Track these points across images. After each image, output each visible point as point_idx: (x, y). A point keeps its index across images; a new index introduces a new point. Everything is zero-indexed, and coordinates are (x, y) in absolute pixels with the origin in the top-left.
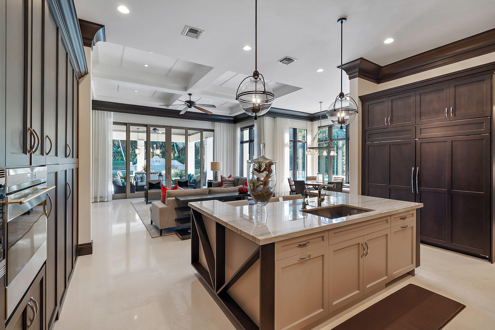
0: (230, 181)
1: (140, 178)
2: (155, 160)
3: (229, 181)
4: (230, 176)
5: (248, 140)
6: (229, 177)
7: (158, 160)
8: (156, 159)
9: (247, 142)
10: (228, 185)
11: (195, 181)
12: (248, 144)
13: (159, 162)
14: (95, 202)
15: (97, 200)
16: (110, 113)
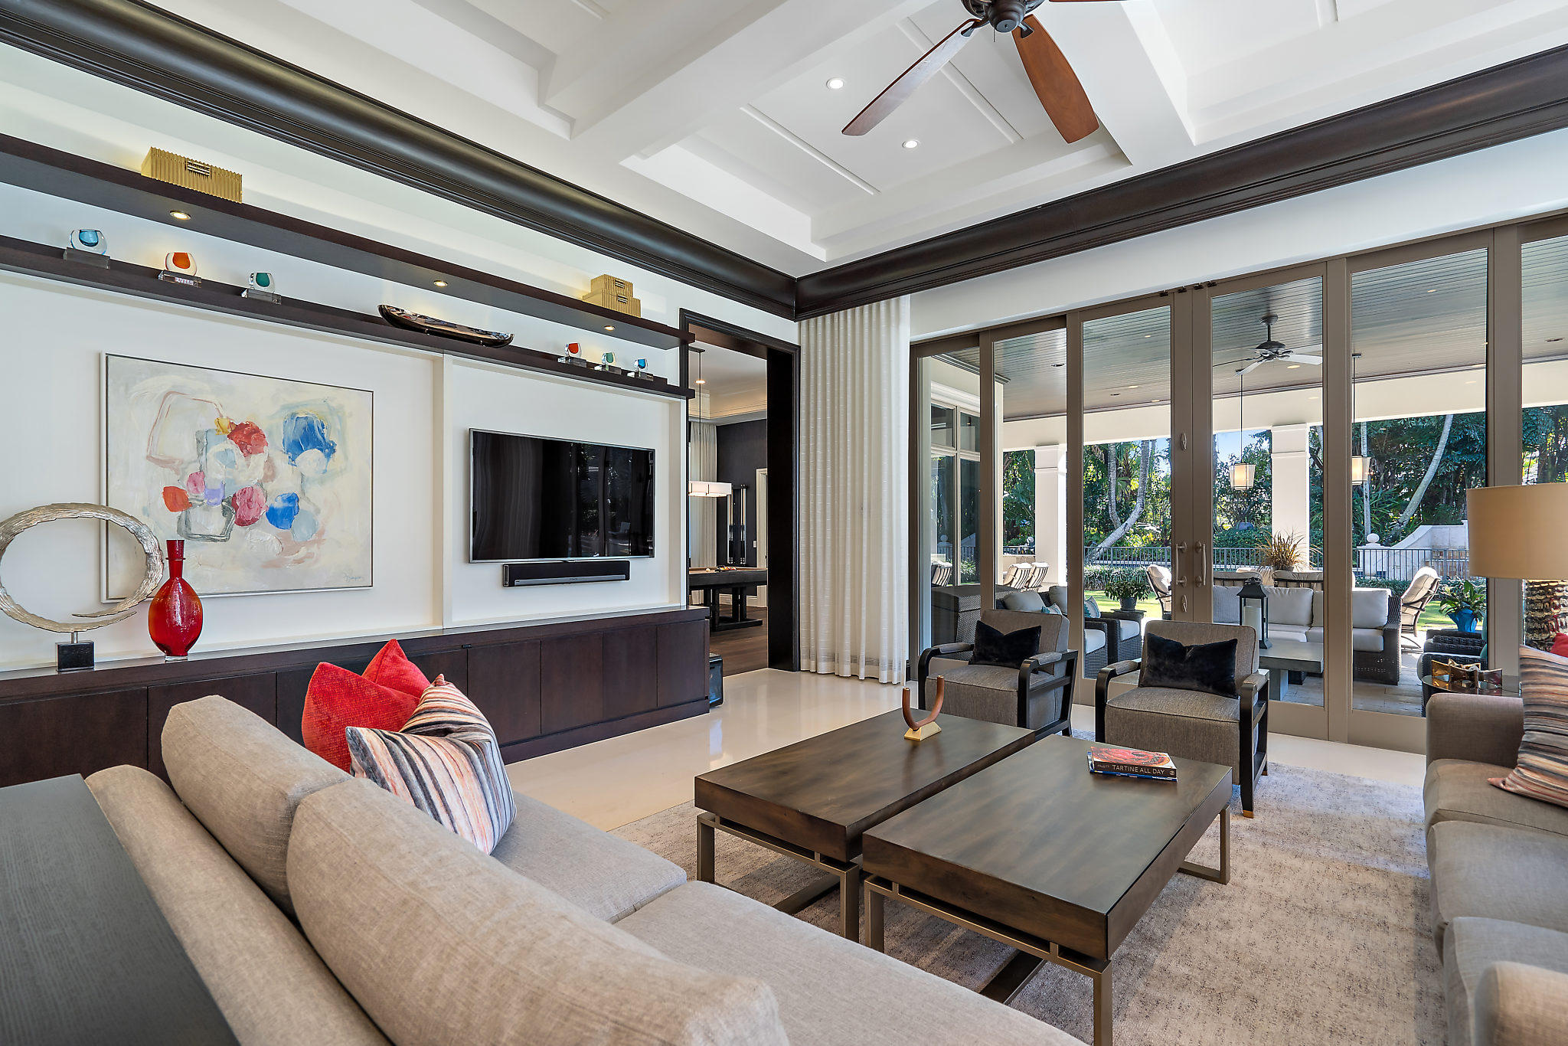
14: (855, 676)
15: (858, 672)
16: (898, 302)
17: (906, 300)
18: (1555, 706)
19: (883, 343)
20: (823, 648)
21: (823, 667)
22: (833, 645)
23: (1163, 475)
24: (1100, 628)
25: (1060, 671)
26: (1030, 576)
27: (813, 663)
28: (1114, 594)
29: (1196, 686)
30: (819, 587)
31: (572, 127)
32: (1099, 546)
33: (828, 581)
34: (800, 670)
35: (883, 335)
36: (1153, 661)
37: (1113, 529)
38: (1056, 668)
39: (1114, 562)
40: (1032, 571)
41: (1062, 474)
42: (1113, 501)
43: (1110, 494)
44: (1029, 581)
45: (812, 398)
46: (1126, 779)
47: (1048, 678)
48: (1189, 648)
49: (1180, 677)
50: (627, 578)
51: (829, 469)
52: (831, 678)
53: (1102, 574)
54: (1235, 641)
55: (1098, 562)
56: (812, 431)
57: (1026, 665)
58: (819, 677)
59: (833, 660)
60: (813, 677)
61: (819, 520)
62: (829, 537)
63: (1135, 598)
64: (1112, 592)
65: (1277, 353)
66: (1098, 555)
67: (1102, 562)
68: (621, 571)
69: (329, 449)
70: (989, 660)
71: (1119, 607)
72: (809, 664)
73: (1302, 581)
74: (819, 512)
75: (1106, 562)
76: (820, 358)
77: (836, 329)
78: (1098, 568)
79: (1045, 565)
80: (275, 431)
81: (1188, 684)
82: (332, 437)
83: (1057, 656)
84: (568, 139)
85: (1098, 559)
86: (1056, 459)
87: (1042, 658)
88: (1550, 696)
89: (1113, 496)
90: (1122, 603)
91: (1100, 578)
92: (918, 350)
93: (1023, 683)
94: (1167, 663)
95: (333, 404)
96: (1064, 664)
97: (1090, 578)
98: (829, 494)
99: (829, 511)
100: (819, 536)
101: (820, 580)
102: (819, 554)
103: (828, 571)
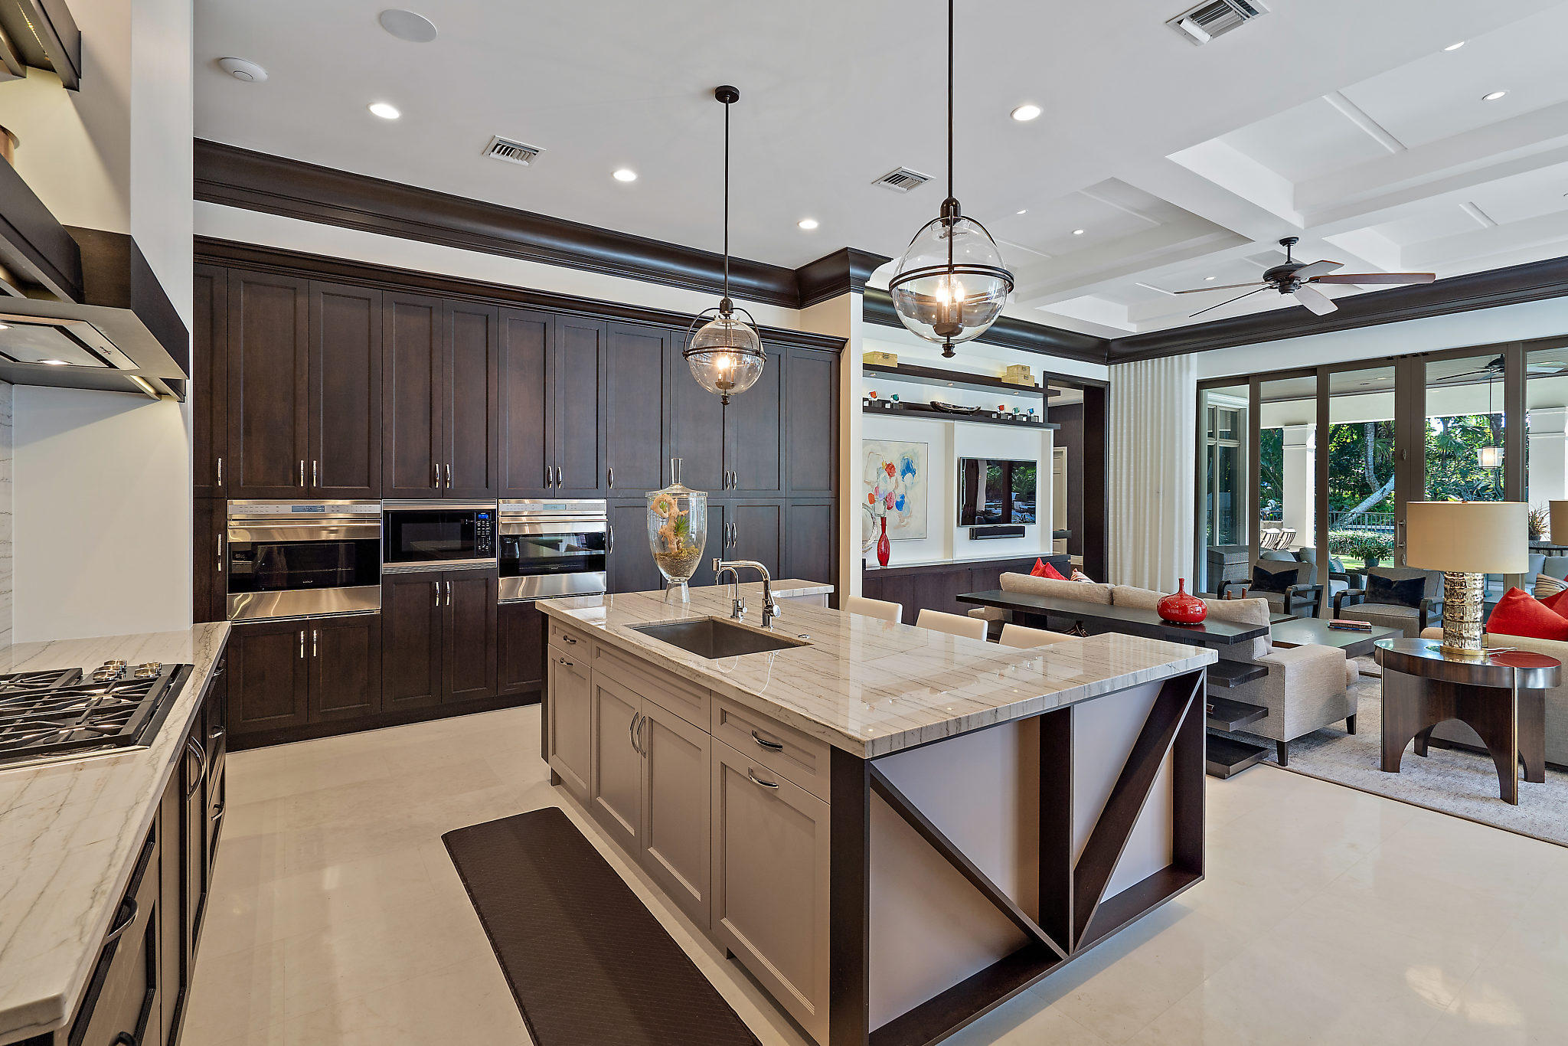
16: (1188, 358)
17: (1194, 356)
19: (1177, 384)
23: (1434, 434)
24: (1344, 579)
25: (1311, 597)
26: (1278, 540)
28: (1359, 555)
29: (1398, 602)
30: (1124, 545)
31: (1016, 298)
32: (1352, 511)
33: (1131, 540)
35: (1177, 378)
36: (1372, 589)
37: (1370, 493)
38: (1309, 594)
39: (1369, 527)
40: (1280, 535)
41: (1311, 450)
42: (1371, 462)
43: (1366, 457)
44: (1277, 544)
45: (1119, 417)
47: (1303, 600)
48: (1395, 582)
49: (1388, 598)
50: (1024, 536)
51: (1132, 465)
53: (1352, 538)
54: (1424, 578)
55: (1350, 526)
56: (1119, 439)
57: (1290, 589)
61: (1124, 500)
62: (1132, 511)
64: (1356, 554)
66: (1350, 520)
67: (1354, 527)
68: (1020, 532)
69: (914, 472)
70: (1263, 588)
71: (1363, 566)
73: (1542, 549)
74: (1124, 494)
75: (1359, 527)
76: (1125, 390)
77: (1139, 372)
78: (1350, 533)
79: (1293, 531)
80: (899, 467)
81: (1394, 602)
82: (915, 467)
83: (1309, 586)
84: (1013, 303)
85: (1351, 524)
86: (1305, 436)
87: (1300, 587)
89: (1370, 459)
90: (1366, 563)
91: (1351, 543)
92: (1202, 385)
93: (1287, 600)
95: (916, 451)
96: (1314, 592)
97: (1340, 543)
98: (1132, 483)
99: (1132, 494)
100: (1124, 510)
101: (1124, 539)
102: (1124, 522)
103: (1131, 534)
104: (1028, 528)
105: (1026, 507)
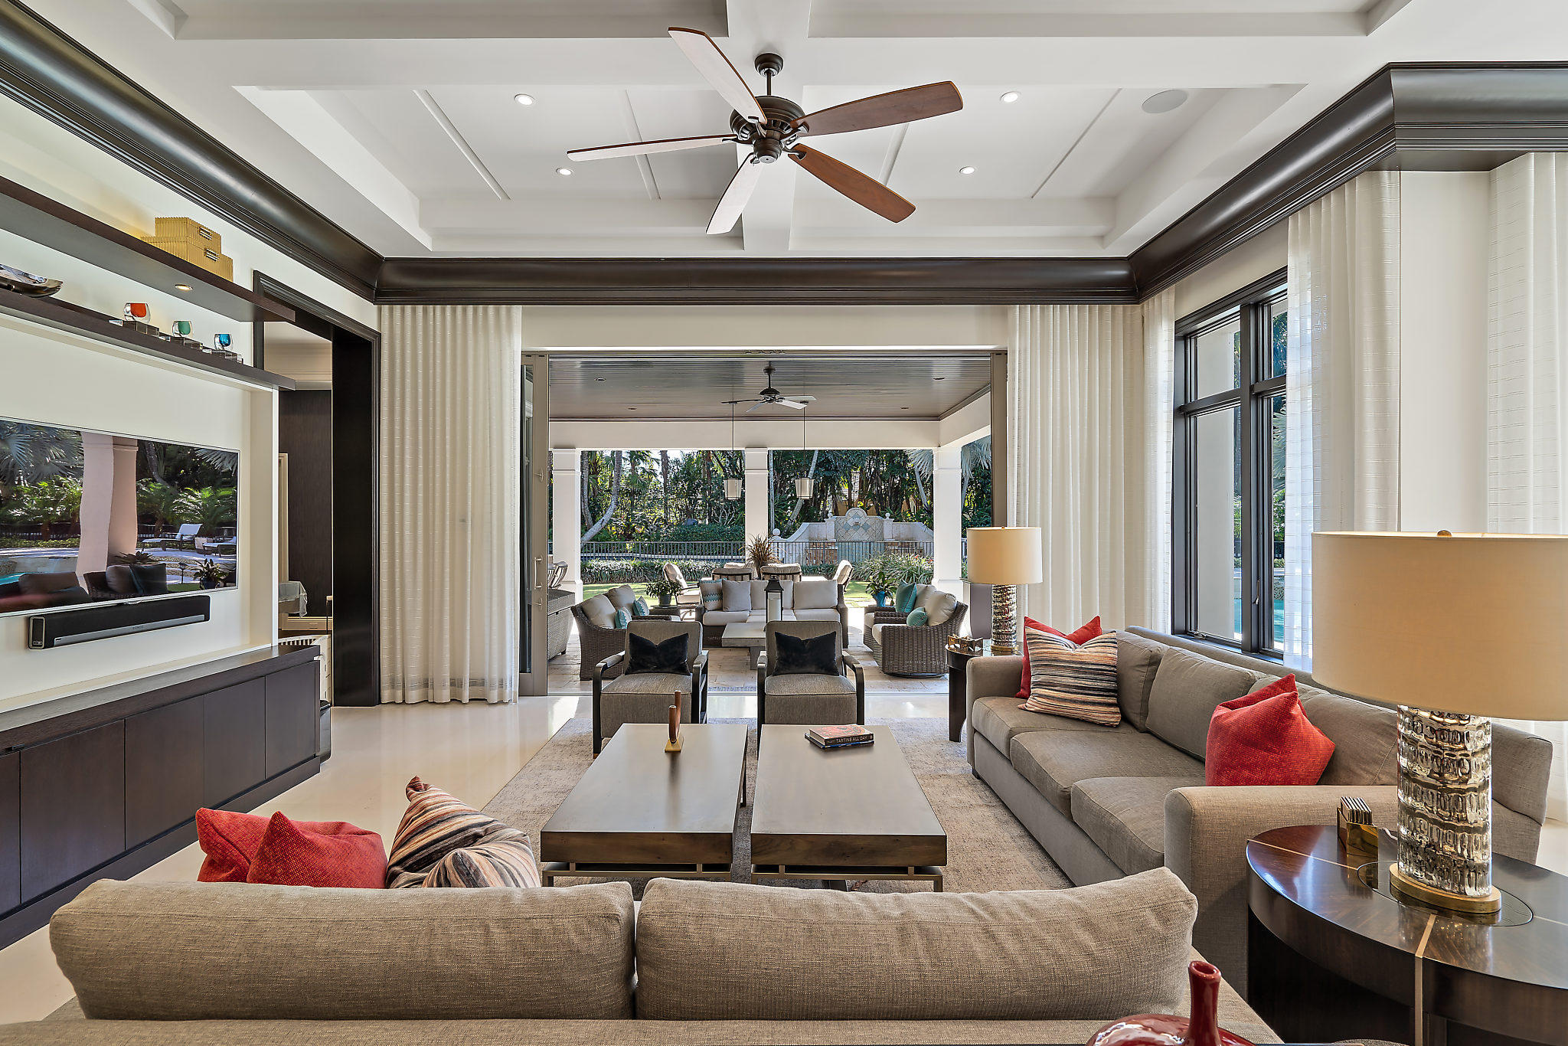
0: (1081, 668)
1: (715, 592)
2: (851, 522)
3: (1077, 670)
4: (1090, 631)
5: (1230, 386)
6: (1080, 639)
7: (862, 522)
8: (857, 520)
9: (1221, 401)
10: (1065, 700)
11: (927, 623)
12: (1228, 415)
13: (866, 527)
14: (455, 701)
15: (461, 695)
16: (508, 310)
17: (517, 310)
18: (1048, 661)
19: (490, 352)
20: (414, 674)
21: (414, 696)
22: (426, 668)
27: (399, 693)
29: (813, 670)
30: (408, 608)
33: (420, 599)
34: (380, 703)
35: (489, 342)
36: (783, 654)
40: (556, 571)
42: (586, 497)
46: (845, 748)
48: (806, 641)
50: (207, 619)
51: (421, 476)
52: (425, 705)
54: (835, 633)
58: (407, 707)
59: (426, 685)
60: (399, 710)
61: (408, 533)
62: (420, 552)
63: (671, 594)
65: (774, 398)
68: (201, 609)
70: (648, 668)
72: (394, 695)
74: (407, 523)
76: (408, 353)
77: (429, 325)
88: (1046, 655)
89: (586, 493)
90: (661, 600)
93: (695, 686)
94: (794, 654)
98: (421, 504)
99: (420, 523)
100: (408, 550)
101: (409, 599)
102: (408, 570)
103: (420, 589)
104: (219, 598)
105: (215, 545)
